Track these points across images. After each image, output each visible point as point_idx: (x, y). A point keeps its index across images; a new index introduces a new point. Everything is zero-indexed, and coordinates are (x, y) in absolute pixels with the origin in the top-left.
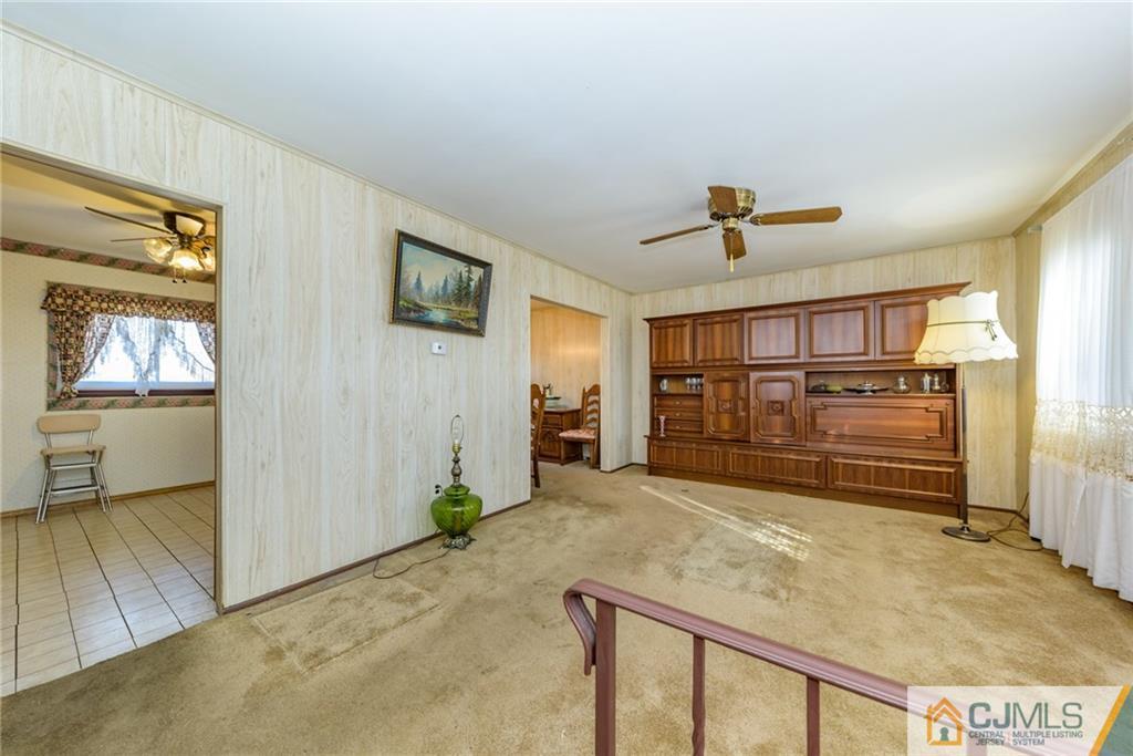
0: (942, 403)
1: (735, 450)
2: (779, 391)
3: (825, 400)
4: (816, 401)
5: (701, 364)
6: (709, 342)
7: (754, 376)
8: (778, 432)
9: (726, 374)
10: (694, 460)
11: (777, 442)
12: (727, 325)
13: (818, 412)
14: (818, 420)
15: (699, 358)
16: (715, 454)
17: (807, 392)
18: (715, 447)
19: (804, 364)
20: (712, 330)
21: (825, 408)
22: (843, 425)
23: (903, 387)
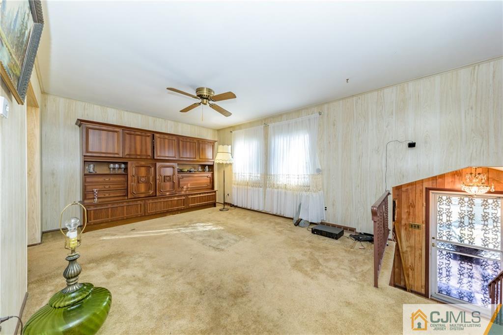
0: (210, 175)
1: (151, 201)
2: (168, 172)
3: (182, 175)
4: (180, 175)
5: (127, 157)
6: (133, 144)
7: (158, 164)
8: (168, 189)
9: (143, 163)
10: (125, 212)
11: (167, 194)
12: (144, 137)
13: (181, 180)
14: (181, 183)
15: (127, 152)
16: (139, 205)
17: (178, 172)
18: (139, 202)
19: (177, 160)
20: (135, 139)
21: (183, 177)
22: (188, 184)
23: (200, 170)
